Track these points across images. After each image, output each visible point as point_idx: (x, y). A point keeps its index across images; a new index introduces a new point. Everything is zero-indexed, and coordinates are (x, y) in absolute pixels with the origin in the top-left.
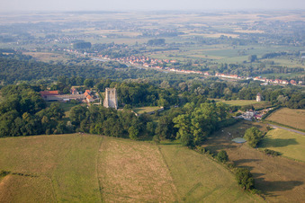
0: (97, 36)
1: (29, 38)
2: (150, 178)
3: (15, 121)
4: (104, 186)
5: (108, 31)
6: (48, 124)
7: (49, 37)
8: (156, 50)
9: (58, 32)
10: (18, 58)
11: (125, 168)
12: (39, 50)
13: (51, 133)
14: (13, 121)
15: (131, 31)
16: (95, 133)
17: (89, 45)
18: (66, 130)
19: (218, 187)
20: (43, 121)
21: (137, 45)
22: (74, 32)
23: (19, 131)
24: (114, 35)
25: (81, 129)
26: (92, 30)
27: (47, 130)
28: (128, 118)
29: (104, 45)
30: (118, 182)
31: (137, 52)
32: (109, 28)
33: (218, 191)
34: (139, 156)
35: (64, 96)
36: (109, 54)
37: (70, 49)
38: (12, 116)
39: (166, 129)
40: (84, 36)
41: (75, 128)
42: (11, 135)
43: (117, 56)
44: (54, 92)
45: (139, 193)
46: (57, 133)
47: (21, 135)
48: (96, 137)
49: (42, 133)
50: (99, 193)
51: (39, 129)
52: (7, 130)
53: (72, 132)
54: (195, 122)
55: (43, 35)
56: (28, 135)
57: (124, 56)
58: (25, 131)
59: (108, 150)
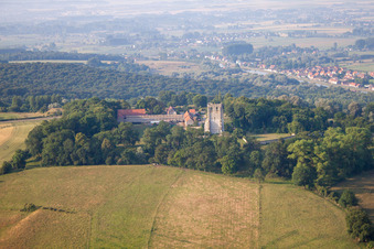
0: (273, 34)
1: (155, 38)
2: (228, 221)
3: (64, 143)
4: (159, 227)
5: (293, 27)
6: (109, 150)
7: (189, 36)
8: (364, 57)
9: (208, 28)
10: (123, 69)
11: (197, 209)
12: (164, 57)
13: (113, 162)
14: (61, 144)
15: (336, 25)
16: (174, 164)
17: (249, 48)
18: (134, 160)
19: (320, 236)
20: (103, 146)
21: (334, 49)
22: (237, 27)
23: (69, 158)
24: (303, 32)
25: (155, 158)
26: (268, 25)
27: (108, 159)
28: (224, 144)
29: (276, 49)
30: (180, 223)
31: (328, 60)
32: (300, 21)
33: (317, 242)
34: (226, 196)
35: (152, 117)
36: (278, 64)
37: (216, 56)
38: (60, 138)
39: (277, 161)
40: (250, 34)
41: (148, 157)
42: (58, 165)
43: (290, 67)
44: (140, 111)
45: (204, 237)
46: (122, 163)
47: (72, 164)
48: (174, 170)
49: (102, 162)
50: (148, 235)
51: (96, 157)
52: (52, 157)
53: (142, 163)
54: (321, 150)
55: (180, 34)
56: (81, 164)
57: (303, 66)
58: (77, 158)
59: (185, 186)
